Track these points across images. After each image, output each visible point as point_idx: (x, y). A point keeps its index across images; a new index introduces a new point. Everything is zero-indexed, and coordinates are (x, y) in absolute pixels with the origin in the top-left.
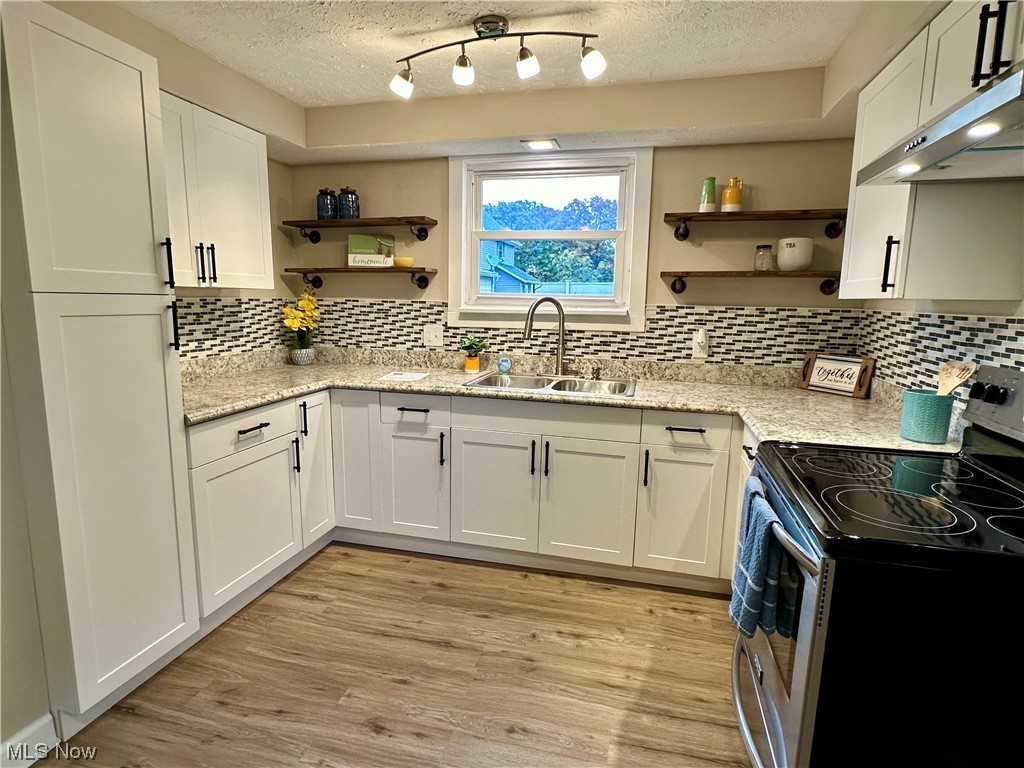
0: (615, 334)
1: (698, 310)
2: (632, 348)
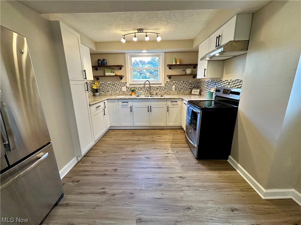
0: (159, 87)
1: (173, 82)
2: (162, 89)
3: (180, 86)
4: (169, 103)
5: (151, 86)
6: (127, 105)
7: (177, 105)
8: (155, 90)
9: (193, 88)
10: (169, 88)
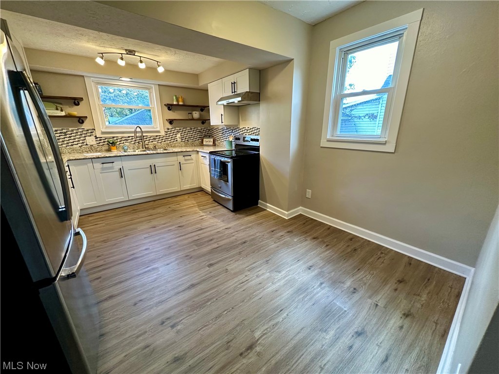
0: (157, 136)
1: (177, 129)
2: (162, 140)
3: (187, 134)
4: (181, 158)
5: (144, 135)
6: (112, 168)
7: (192, 159)
8: (151, 141)
9: (204, 137)
10: (172, 138)
